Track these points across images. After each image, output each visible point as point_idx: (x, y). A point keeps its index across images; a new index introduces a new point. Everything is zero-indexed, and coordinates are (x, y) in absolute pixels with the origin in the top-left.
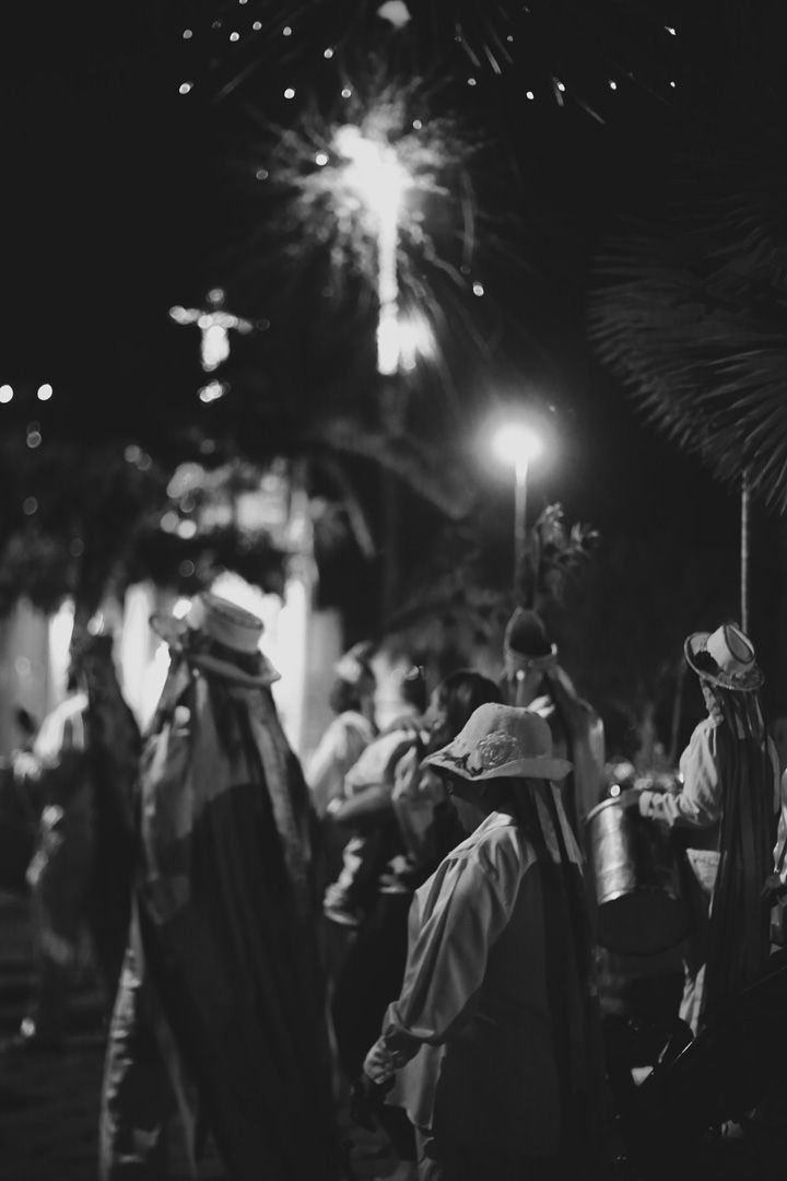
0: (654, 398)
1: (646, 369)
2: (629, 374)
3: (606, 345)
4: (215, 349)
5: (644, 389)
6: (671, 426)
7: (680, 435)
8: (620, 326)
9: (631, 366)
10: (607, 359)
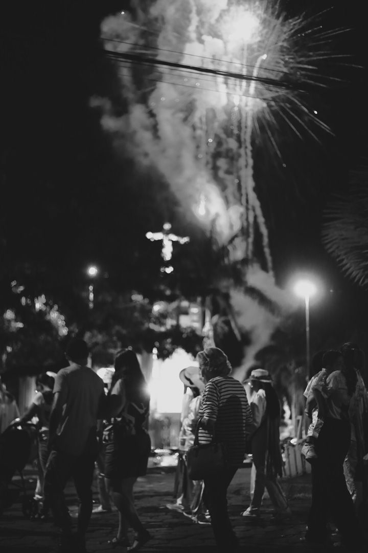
0: (348, 266)
1: (346, 254)
2: (339, 256)
3: (329, 246)
4: (167, 252)
5: (345, 262)
6: (355, 277)
7: (359, 280)
8: (334, 238)
9: (339, 253)
10: (330, 251)
